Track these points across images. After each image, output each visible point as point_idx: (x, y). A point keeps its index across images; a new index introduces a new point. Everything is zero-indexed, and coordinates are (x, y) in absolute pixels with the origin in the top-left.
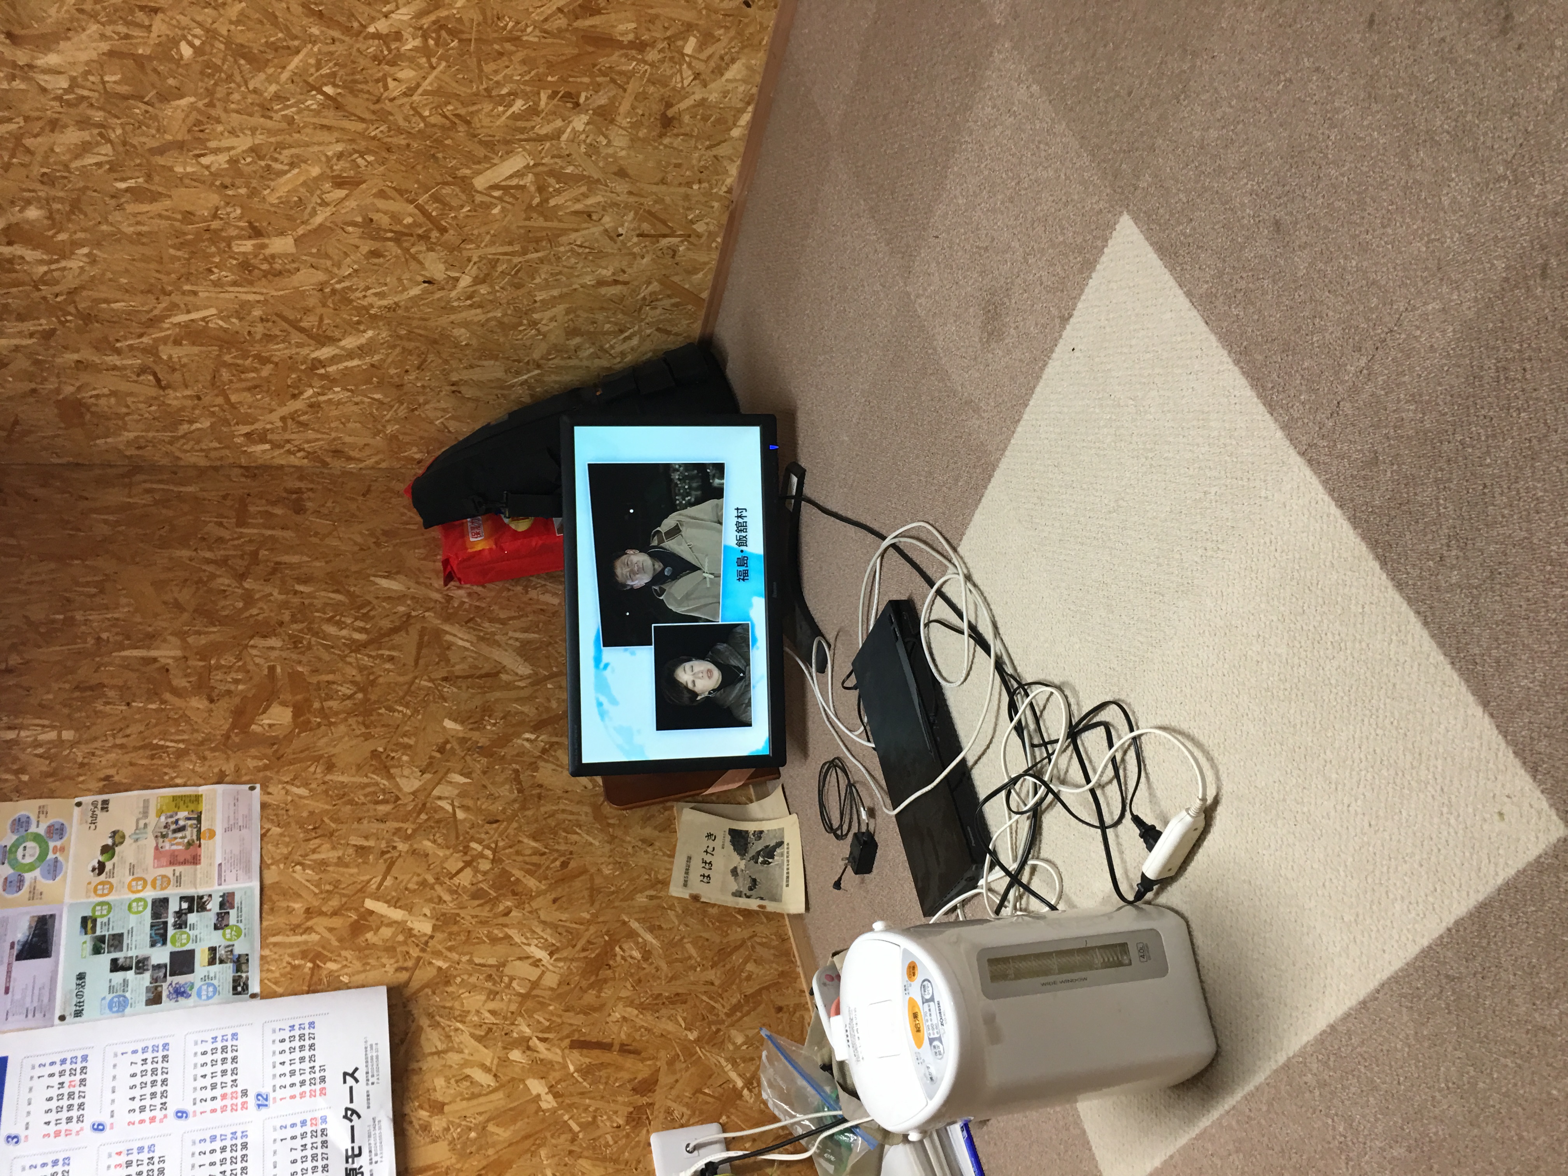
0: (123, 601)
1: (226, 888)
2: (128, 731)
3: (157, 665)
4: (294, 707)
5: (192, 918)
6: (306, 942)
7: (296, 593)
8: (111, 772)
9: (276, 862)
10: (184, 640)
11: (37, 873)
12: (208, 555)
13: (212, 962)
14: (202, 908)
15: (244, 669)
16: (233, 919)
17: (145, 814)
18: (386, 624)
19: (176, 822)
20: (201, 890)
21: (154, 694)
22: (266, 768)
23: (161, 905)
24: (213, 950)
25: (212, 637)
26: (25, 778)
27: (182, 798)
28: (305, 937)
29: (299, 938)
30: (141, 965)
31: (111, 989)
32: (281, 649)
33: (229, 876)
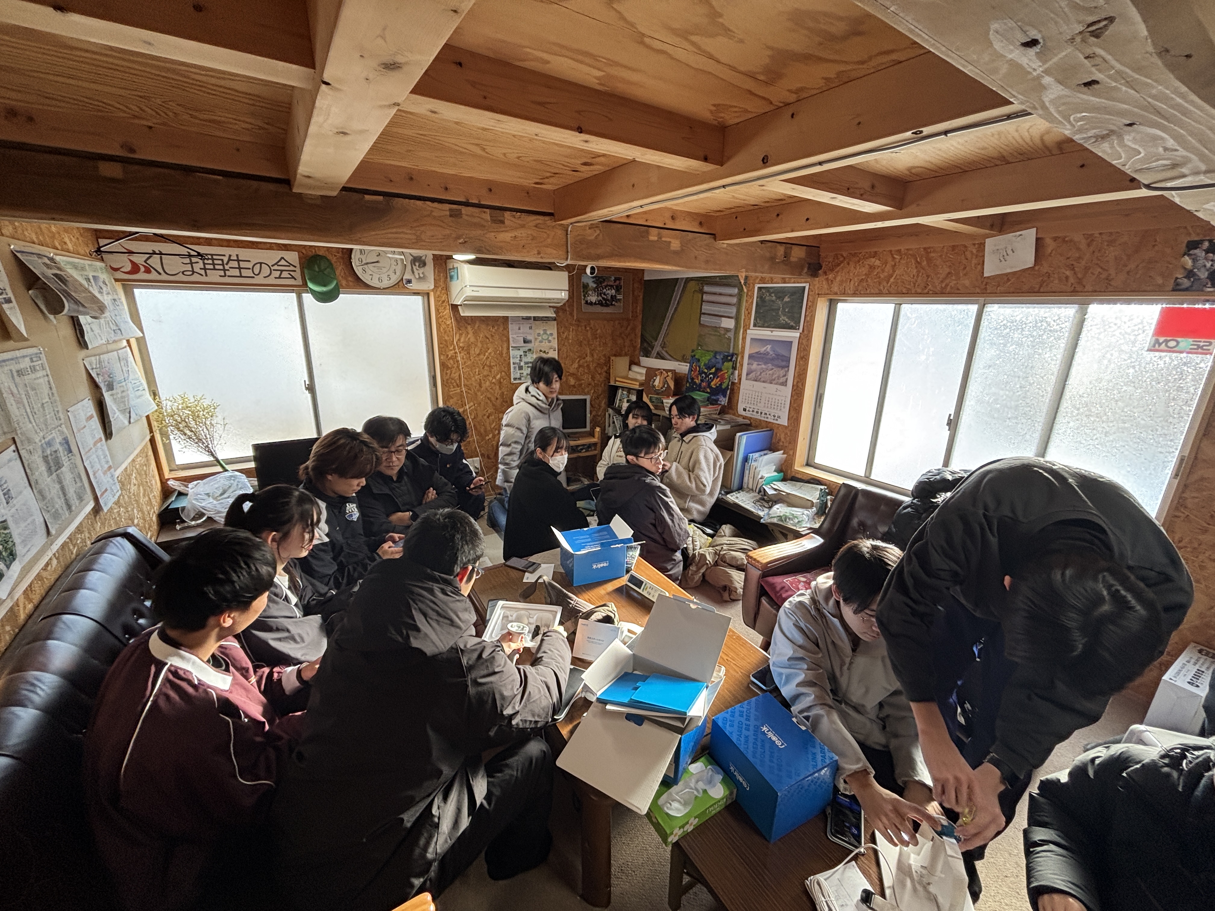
0: (601, 348)
2: (571, 353)
3: (585, 357)
8: (562, 350)
10: (591, 361)
11: (541, 339)
13: (520, 373)
15: (584, 374)
24: (523, 373)
25: (592, 367)
26: (563, 334)
31: (517, 355)
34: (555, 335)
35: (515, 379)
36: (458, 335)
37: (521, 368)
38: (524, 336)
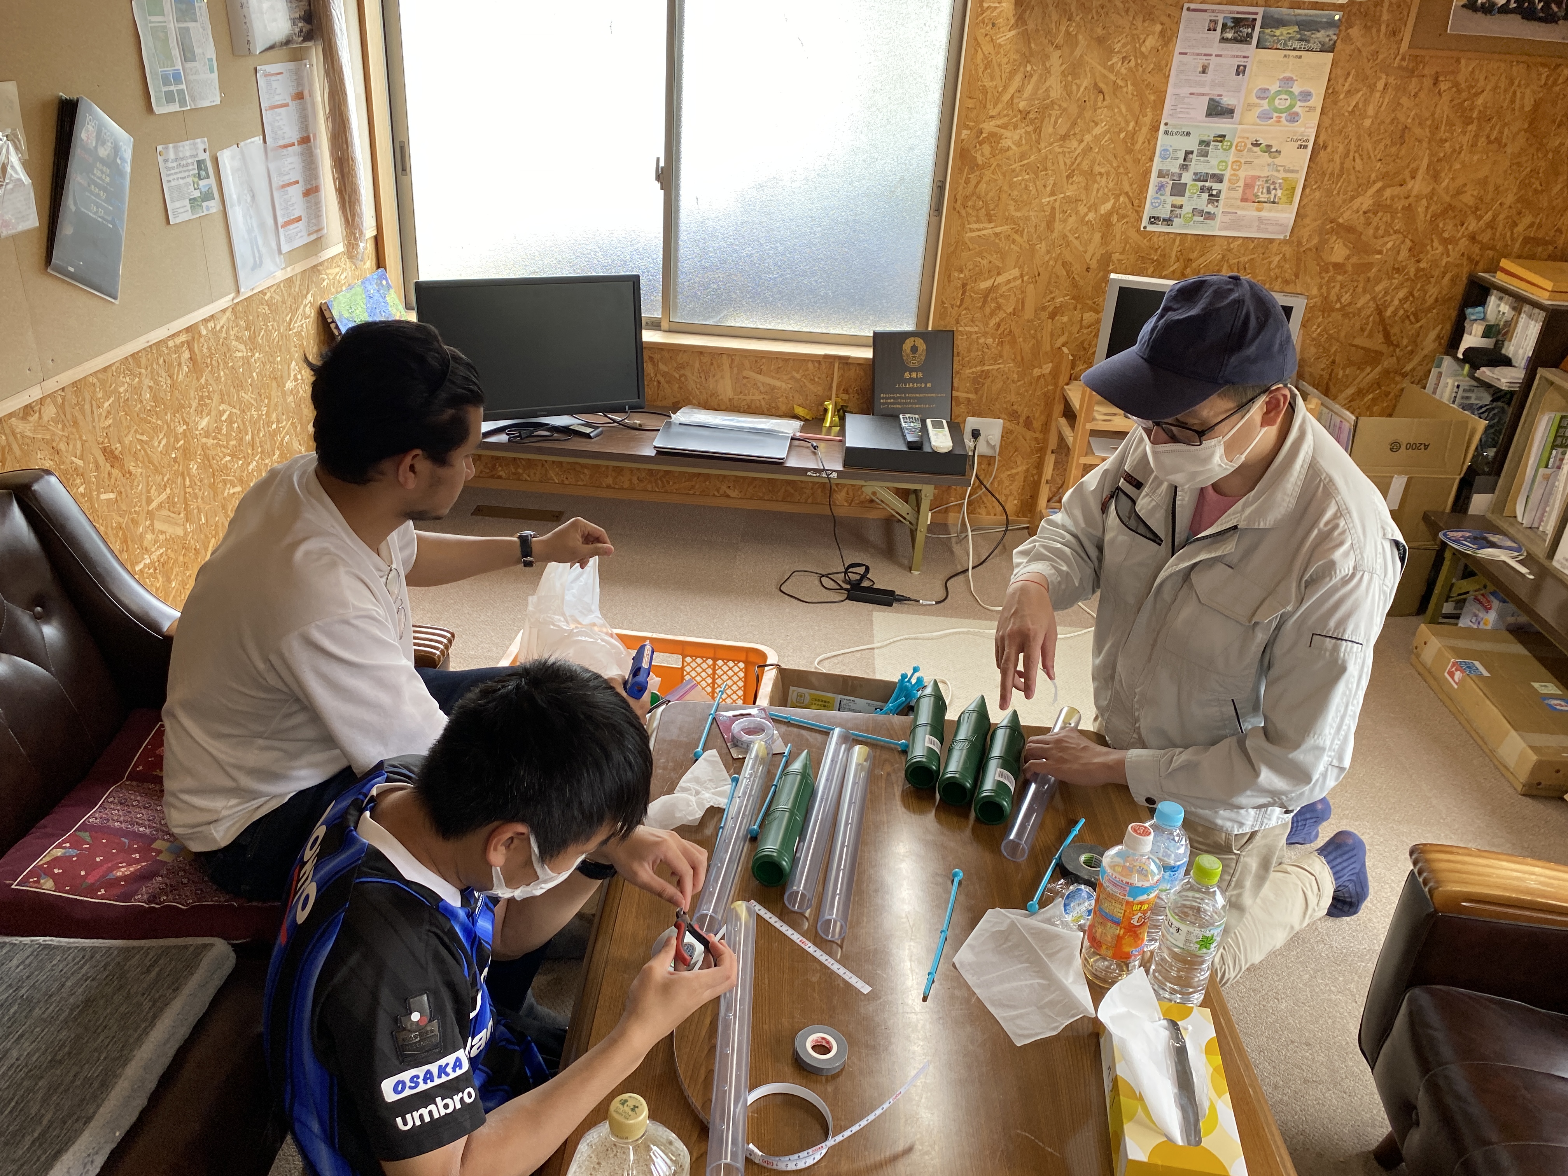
0: (1476, 158)
1: (1219, 217)
2: (1358, 160)
3: (1408, 179)
4: (1343, 265)
5: (1205, 196)
6: (1170, 257)
7: (1444, 274)
8: (1329, 150)
9: (1229, 244)
10: (1426, 196)
11: (1266, 107)
12: (1502, 216)
13: (1173, 206)
14: (1210, 202)
15: (1387, 233)
16: (1196, 218)
17: (1287, 171)
18: (1395, 330)
19: (1275, 189)
20: (1221, 203)
21: (1384, 176)
22: (1300, 244)
23: (1219, 179)
24: (1181, 207)
25: (1422, 215)
26: (1342, 97)
27: (1293, 193)
28: (1174, 257)
29: (1174, 253)
30: (1184, 167)
31: (1175, 151)
32: (1395, 260)
33: (1227, 219)
34: (1317, 101)
35: (1154, 220)
36: (1018, 78)
37: (1179, 190)
38: (1214, 92)
